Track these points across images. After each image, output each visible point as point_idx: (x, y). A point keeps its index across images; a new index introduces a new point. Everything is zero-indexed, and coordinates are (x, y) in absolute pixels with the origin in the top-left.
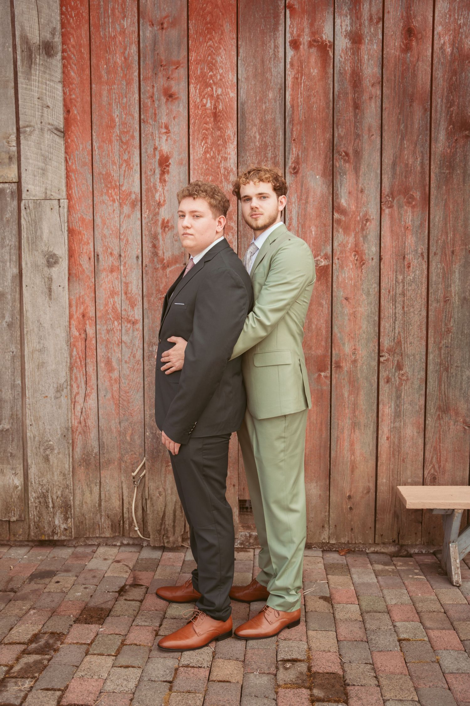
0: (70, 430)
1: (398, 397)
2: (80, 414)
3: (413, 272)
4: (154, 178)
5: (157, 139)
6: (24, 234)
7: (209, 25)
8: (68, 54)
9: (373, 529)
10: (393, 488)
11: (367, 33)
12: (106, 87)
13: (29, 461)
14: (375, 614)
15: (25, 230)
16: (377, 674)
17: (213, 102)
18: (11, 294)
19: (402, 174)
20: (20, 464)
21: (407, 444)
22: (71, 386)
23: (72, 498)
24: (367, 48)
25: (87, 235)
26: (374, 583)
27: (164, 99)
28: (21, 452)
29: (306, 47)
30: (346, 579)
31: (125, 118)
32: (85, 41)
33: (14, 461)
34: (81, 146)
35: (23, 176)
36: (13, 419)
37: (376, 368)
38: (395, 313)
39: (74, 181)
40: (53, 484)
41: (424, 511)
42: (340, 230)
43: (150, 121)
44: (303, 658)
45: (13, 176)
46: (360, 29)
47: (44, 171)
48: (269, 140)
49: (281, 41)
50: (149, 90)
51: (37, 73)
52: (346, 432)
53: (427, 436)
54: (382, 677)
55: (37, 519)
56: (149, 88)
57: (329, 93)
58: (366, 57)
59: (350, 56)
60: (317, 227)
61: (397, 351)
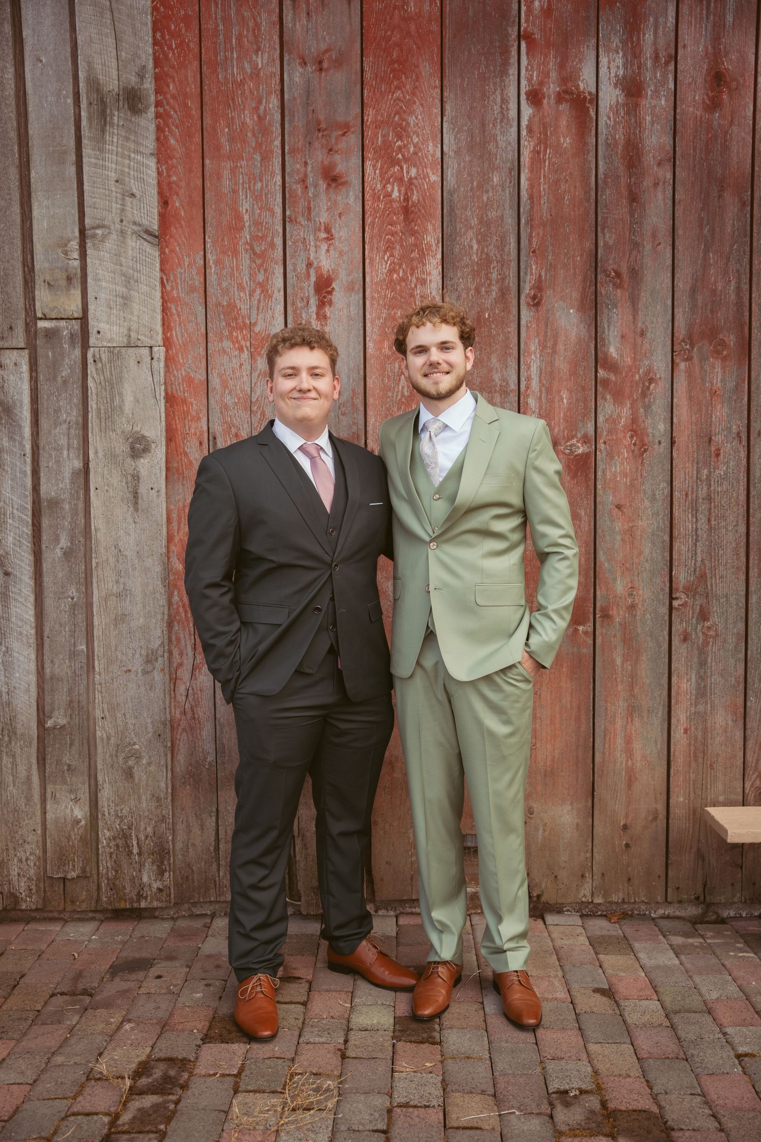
0: (168, 726)
1: (702, 664)
2: (184, 698)
3: (724, 463)
4: (307, 313)
5: (313, 249)
6: (92, 404)
7: (396, 65)
8: (165, 110)
9: (663, 878)
10: (694, 812)
11: (650, 79)
12: (229, 164)
13: (100, 778)
14: (688, 1015)
15: (94, 396)
16: (715, 1111)
17: (403, 189)
18: (70, 503)
19: (706, 305)
20: (84, 784)
21: (718, 739)
22: (170, 653)
23: (170, 838)
24: (650, 103)
25: (196, 404)
26: (675, 965)
27: (323, 185)
28: (86, 764)
29: (552, 101)
30: (629, 960)
31: (260, 215)
32: (194, 88)
33: (74, 779)
34: (187, 260)
35: (91, 307)
36: (72, 709)
37: (667, 618)
38: (697, 529)
39: (176, 316)
40: (140, 816)
41: (746, 848)
42: (608, 397)
43: (301, 219)
44: (589, 1088)
45: (73, 307)
46: (639, 74)
47: (126, 301)
48: (492, 251)
49: (512, 91)
50: (298, 170)
51: (115, 140)
52: (619, 723)
53: (749, 726)
54: (724, 1116)
55: (111, 874)
56: (298, 166)
57: (589, 177)
58: (648, 118)
59: (623, 117)
60: (571, 391)
61: (699, 590)
